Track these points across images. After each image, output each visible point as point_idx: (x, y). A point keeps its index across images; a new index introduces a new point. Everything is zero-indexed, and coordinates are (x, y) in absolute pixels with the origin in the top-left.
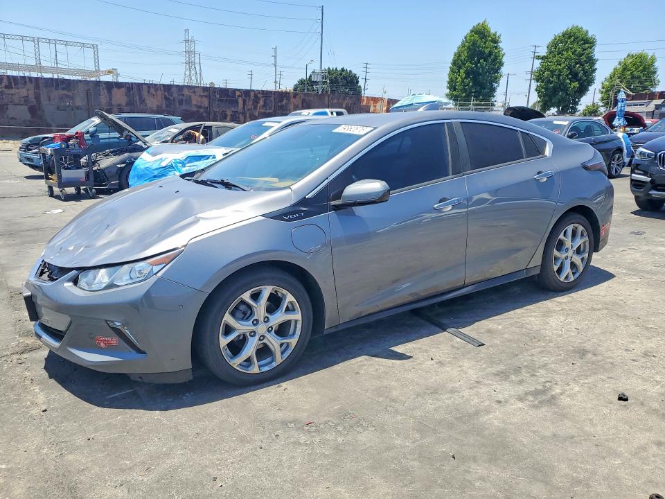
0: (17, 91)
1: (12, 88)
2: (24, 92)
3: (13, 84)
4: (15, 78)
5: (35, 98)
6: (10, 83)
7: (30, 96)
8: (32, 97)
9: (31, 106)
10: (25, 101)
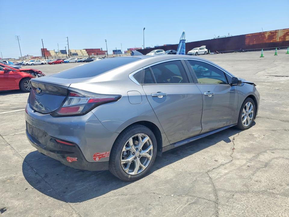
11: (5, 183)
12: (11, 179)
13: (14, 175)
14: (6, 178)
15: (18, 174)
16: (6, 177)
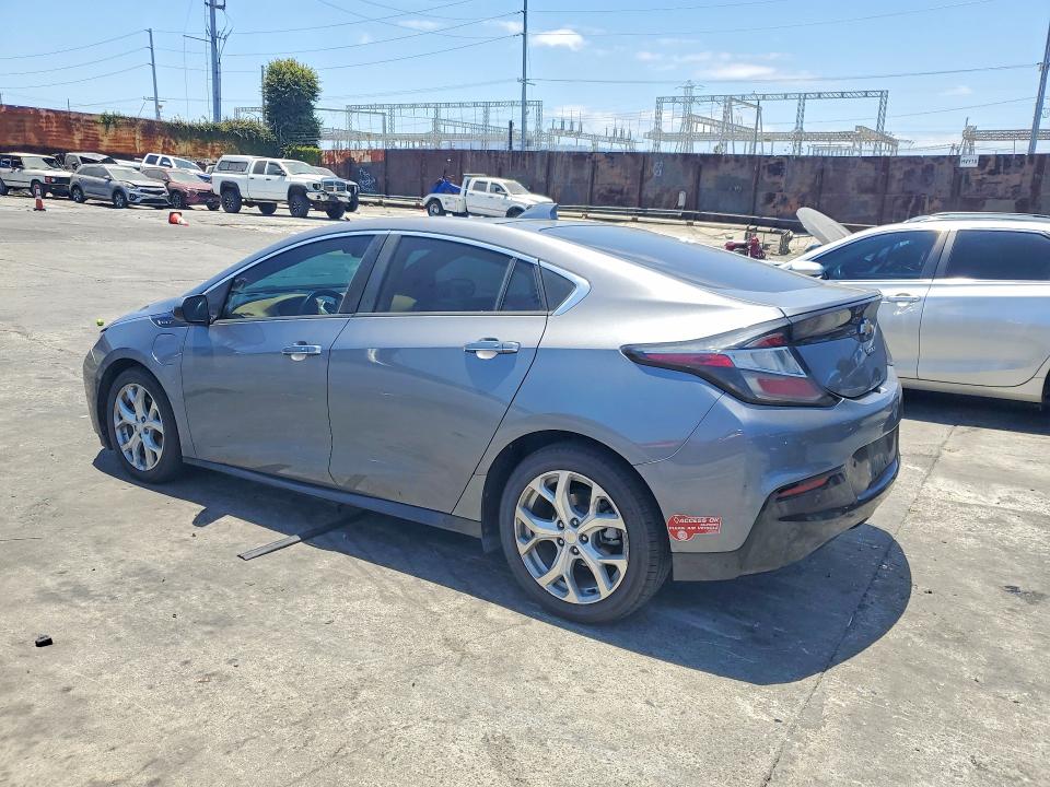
0: (1006, 177)
1: (999, 173)
2: (1015, 179)
3: (1002, 168)
4: (1007, 158)
5: (1032, 187)
6: (998, 166)
7: (1024, 185)
8: (1027, 186)
9: (1020, 201)
10: (1014, 193)
11: (959, 635)
12: (935, 637)
13: (916, 640)
14: (947, 647)
15: (904, 634)
16: (943, 651)
